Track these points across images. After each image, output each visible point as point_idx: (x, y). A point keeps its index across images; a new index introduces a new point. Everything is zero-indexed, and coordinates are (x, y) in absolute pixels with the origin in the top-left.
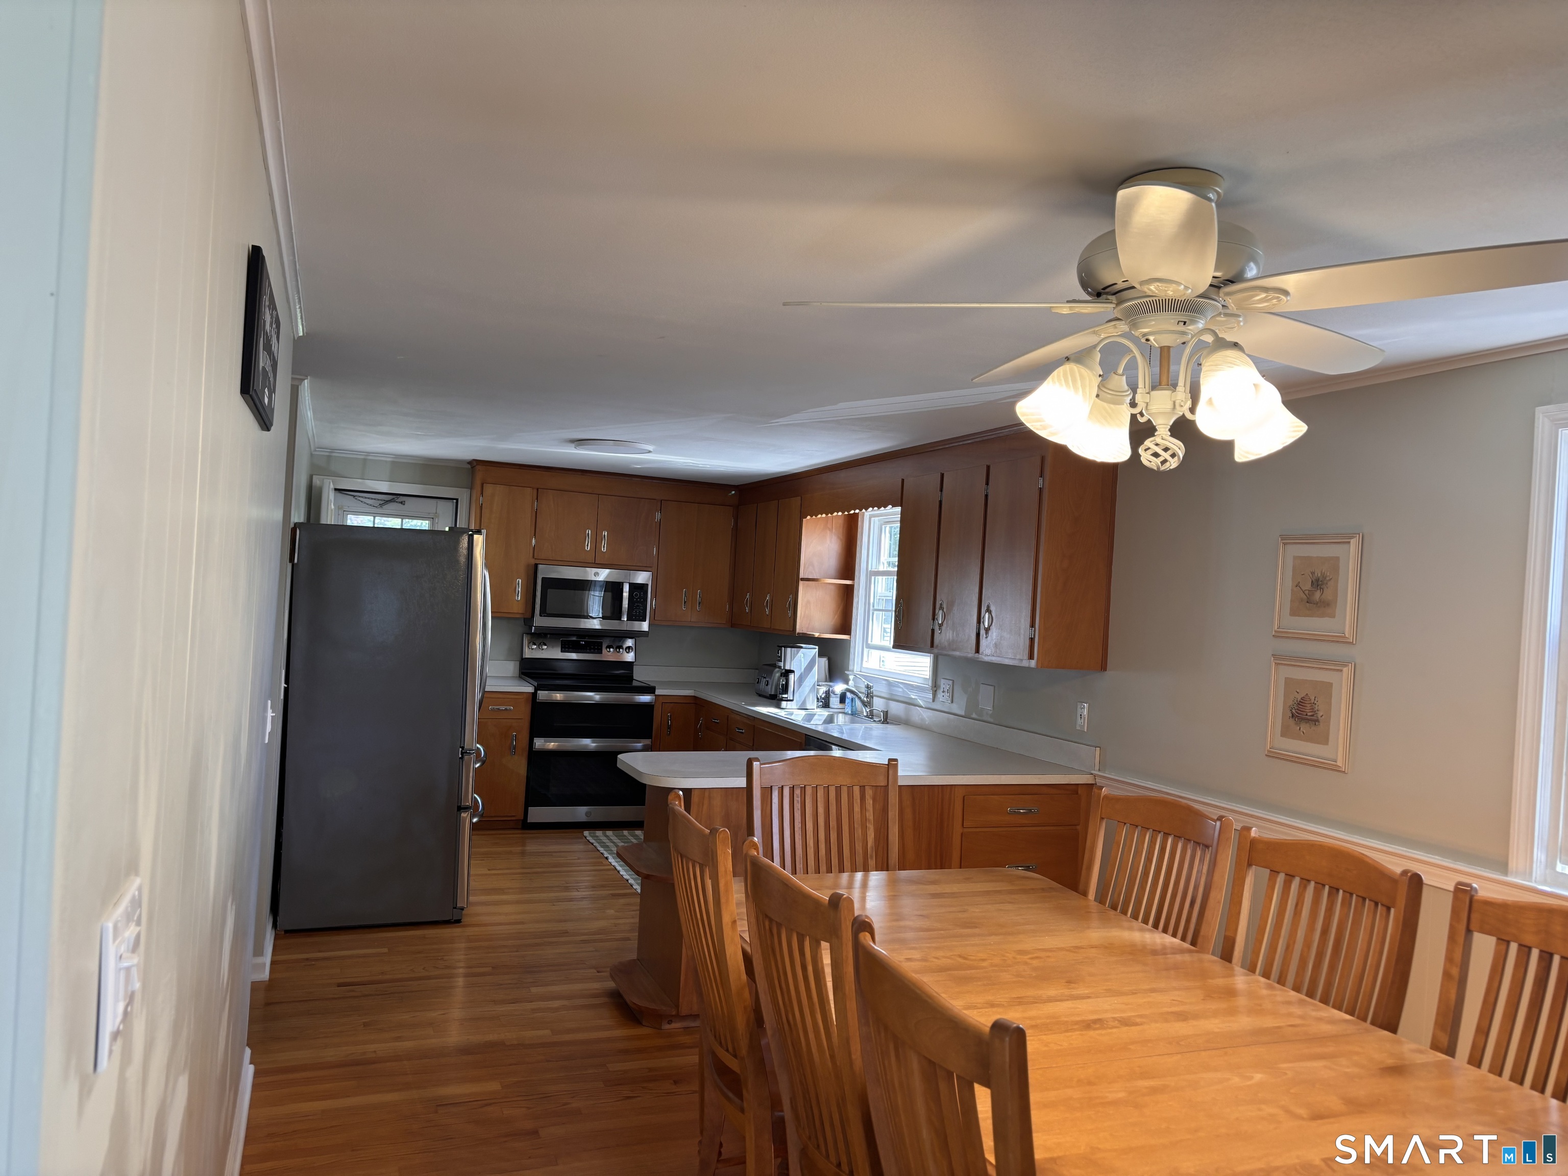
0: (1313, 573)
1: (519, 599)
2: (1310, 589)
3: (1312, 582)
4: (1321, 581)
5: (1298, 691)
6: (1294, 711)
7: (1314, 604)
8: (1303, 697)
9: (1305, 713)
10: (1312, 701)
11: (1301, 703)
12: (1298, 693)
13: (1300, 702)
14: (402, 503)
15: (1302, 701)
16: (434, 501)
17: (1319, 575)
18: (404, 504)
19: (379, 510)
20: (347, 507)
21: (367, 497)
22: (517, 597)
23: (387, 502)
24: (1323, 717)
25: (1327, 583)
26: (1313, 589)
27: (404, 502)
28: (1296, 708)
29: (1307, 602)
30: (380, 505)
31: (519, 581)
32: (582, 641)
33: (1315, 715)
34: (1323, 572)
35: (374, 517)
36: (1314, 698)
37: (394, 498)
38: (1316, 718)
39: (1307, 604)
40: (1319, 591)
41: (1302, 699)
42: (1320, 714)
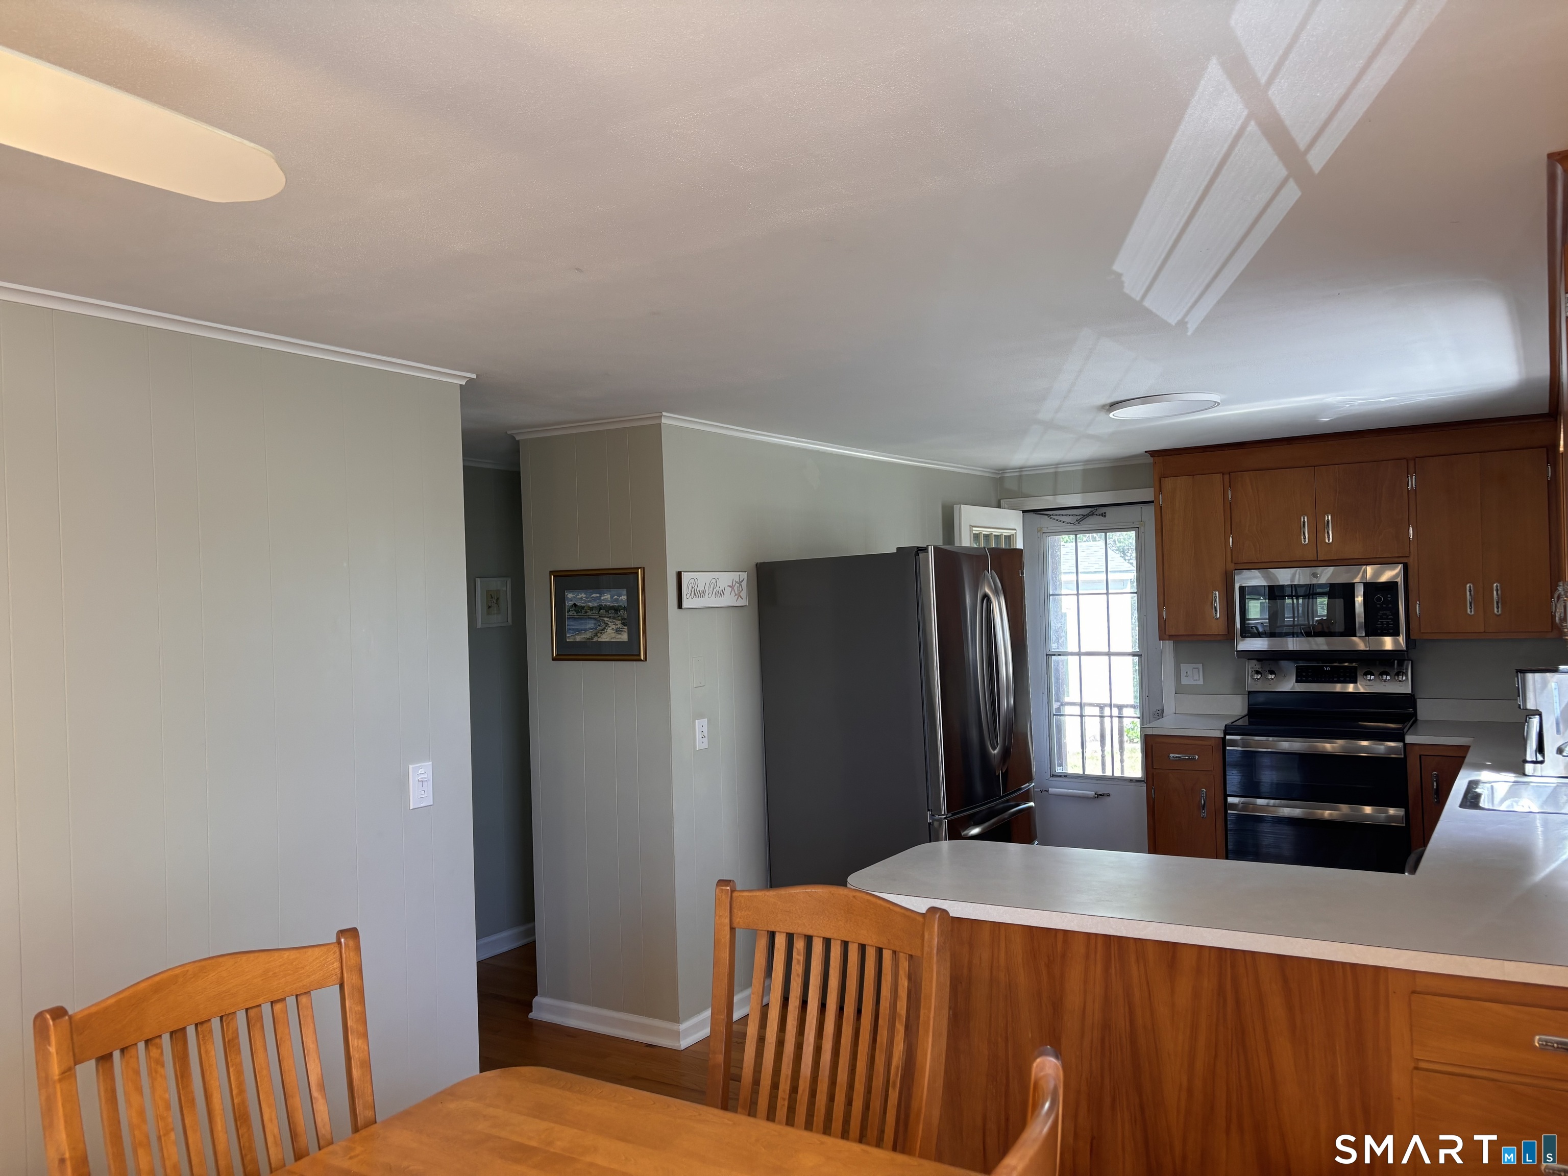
1: (1218, 616)
14: (1104, 515)
16: (1138, 507)
18: (1105, 516)
19: (1078, 527)
20: (1046, 529)
21: (1064, 514)
22: (1215, 614)
23: (1085, 517)
27: (1105, 513)
30: (1077, 521)
31: (1216, 594)
32: (1326, 667)
35: (1076, 535)
37: (1092, 511)
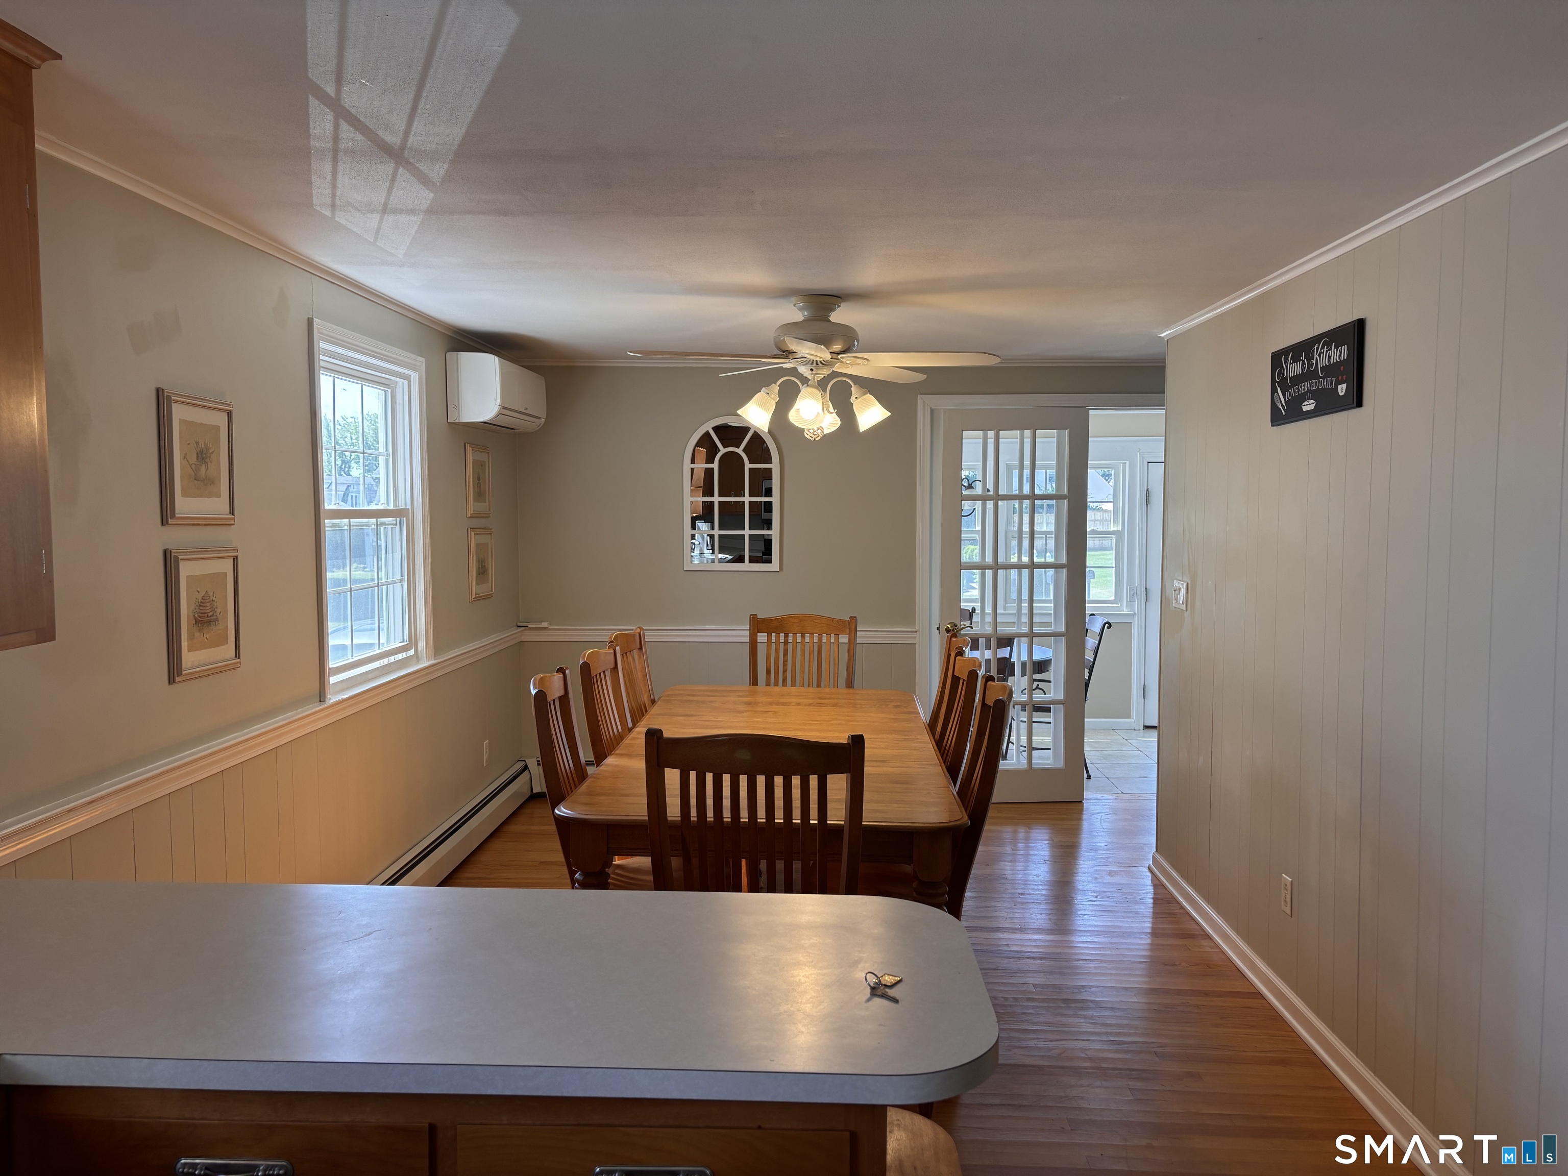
0: (197, 443)
2: (196, 463)
3: (197, 454)
4: (205, 454)
5: (199, 590)
6: (196, 615)
7: (201, 481)
8: (204, 596)
9: (206, 615)
10: (211, 598)
11: (202, 604)
12: (199, 592)
13: (201, 602)
15: (202, 601)
17: (203, 446)
24: (221, 614)
25: (210, 457)
26: (198, 463)
28: (198, 610)
29: (195, 479)
33: (215, 614)
34: (206, 442)
36: (212, 594)
38: (215, 617)
39: (195, 481)
40: (204, 465)
41: (202, 599)
42: (218, 610)
